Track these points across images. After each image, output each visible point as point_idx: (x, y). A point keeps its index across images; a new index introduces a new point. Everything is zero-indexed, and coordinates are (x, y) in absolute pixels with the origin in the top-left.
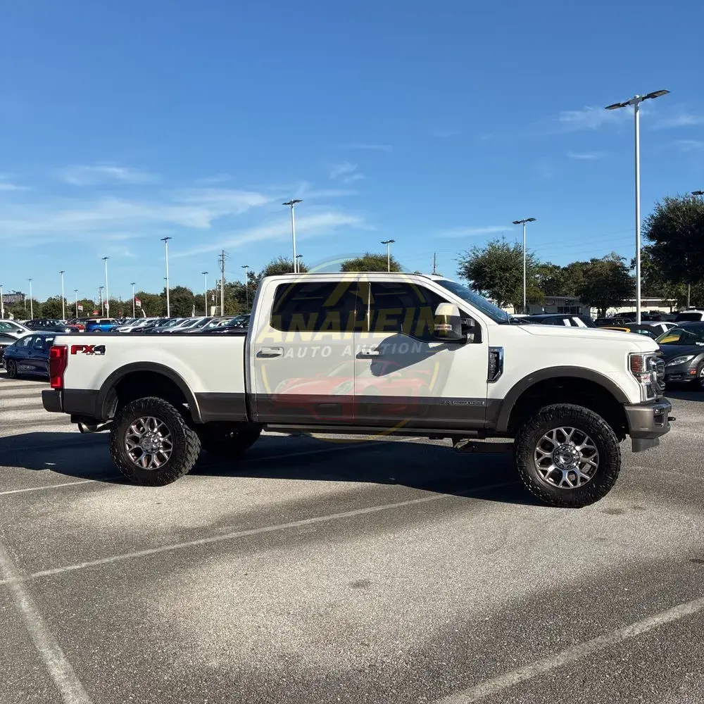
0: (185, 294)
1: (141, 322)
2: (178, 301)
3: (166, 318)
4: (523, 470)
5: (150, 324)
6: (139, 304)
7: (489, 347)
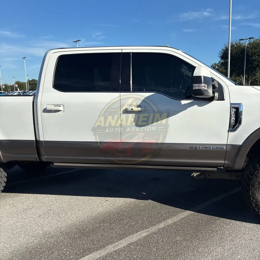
0: (35, 82)
1: (15, 93)
2: (33, 84)
3: (26, 91)
4: (255, 199)
5: (18, 94)
6: (17, 86)
7: (231, 104)
